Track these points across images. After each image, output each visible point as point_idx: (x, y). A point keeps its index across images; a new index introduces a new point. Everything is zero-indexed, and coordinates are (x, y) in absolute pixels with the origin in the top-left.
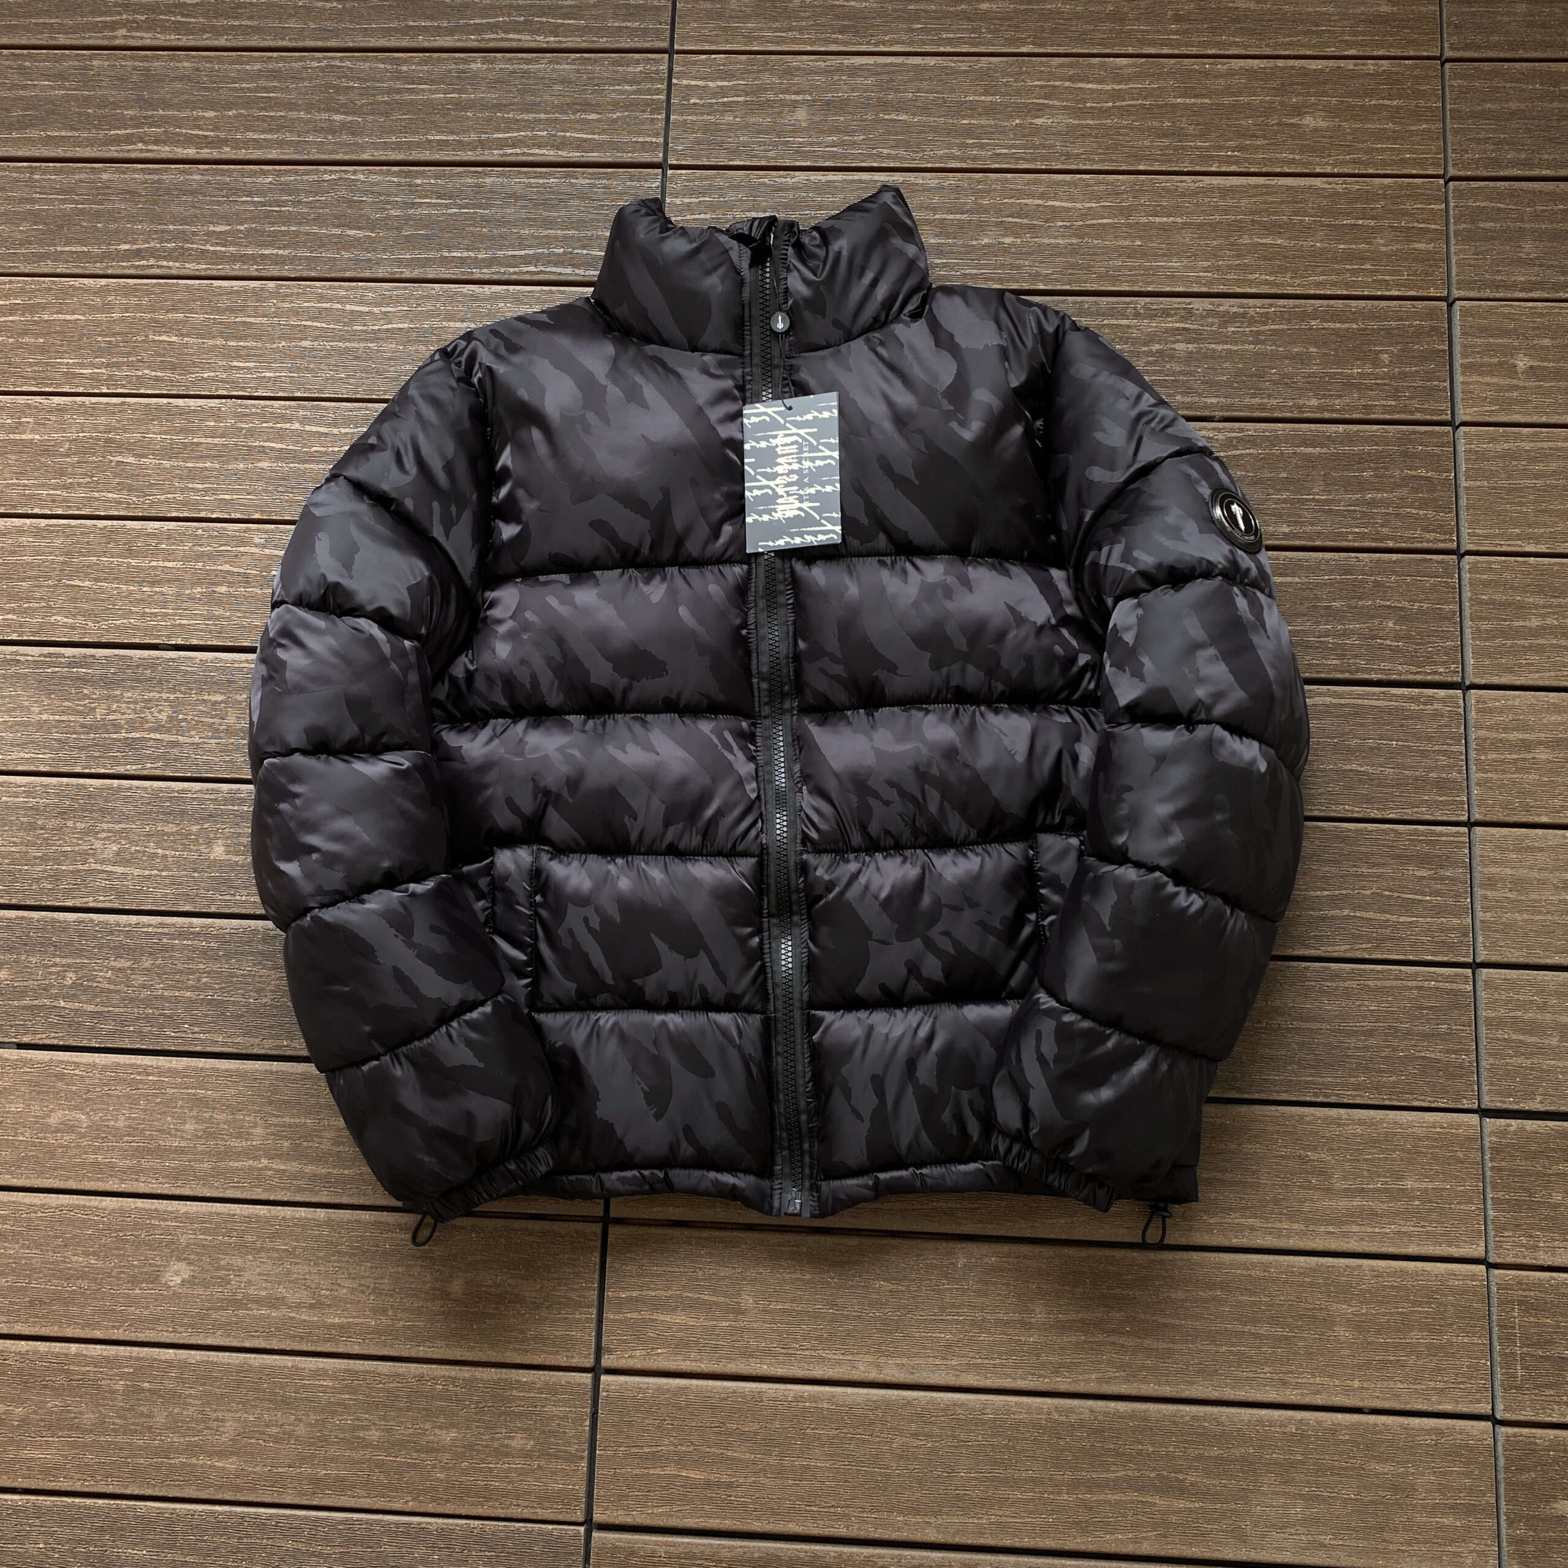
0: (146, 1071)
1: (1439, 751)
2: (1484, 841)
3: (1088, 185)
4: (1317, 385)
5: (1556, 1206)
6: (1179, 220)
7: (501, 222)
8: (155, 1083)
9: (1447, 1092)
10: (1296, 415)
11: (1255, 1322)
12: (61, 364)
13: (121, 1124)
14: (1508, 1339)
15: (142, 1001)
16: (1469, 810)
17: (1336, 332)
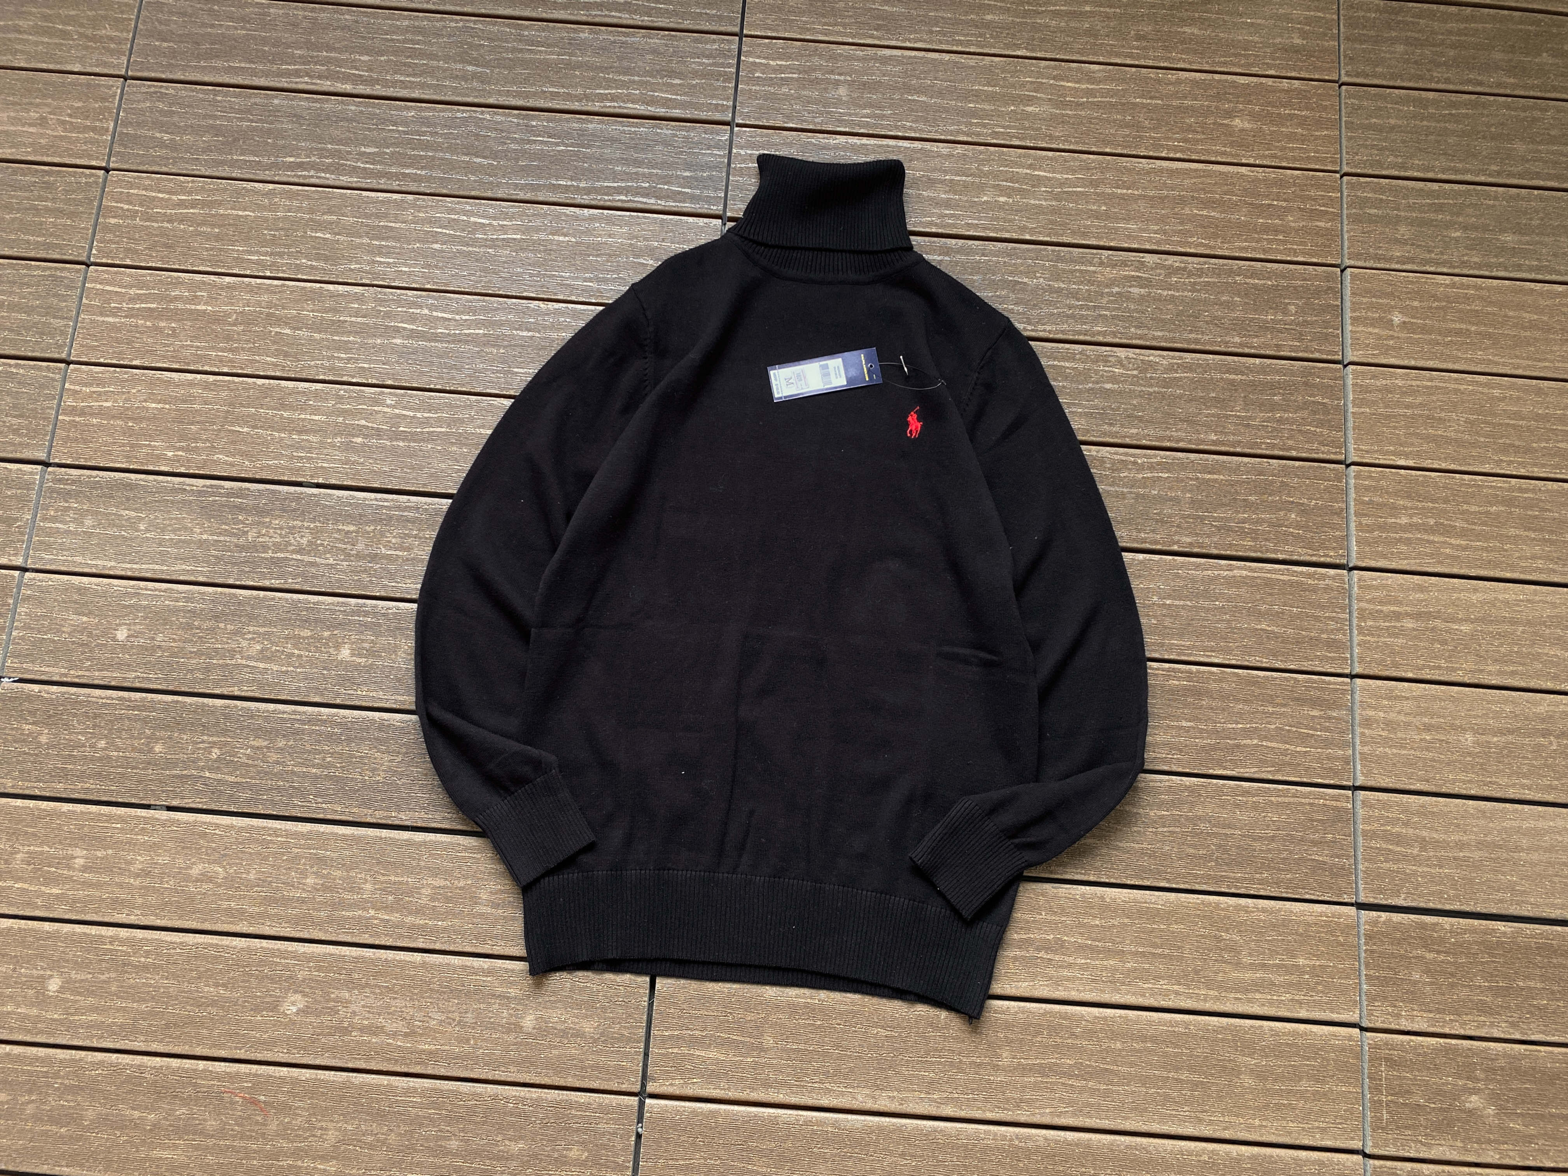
0: (276, 832)
1: (1329, 618)
2: (1363, 689)
3: (1065, 161)
4: (1240, 326)
5: (1414, 983)
6: (1136, 192)
7: (600, 160)
8: (282, 843)
9: (1331, 888)
10: (1222, 349)
11: (1177, 1069)
12: (233, 250)
13: (252, 876)
14: (1376, 1089)
15: (275, 775)
16: (1351, 665)
17: (1255, 286)
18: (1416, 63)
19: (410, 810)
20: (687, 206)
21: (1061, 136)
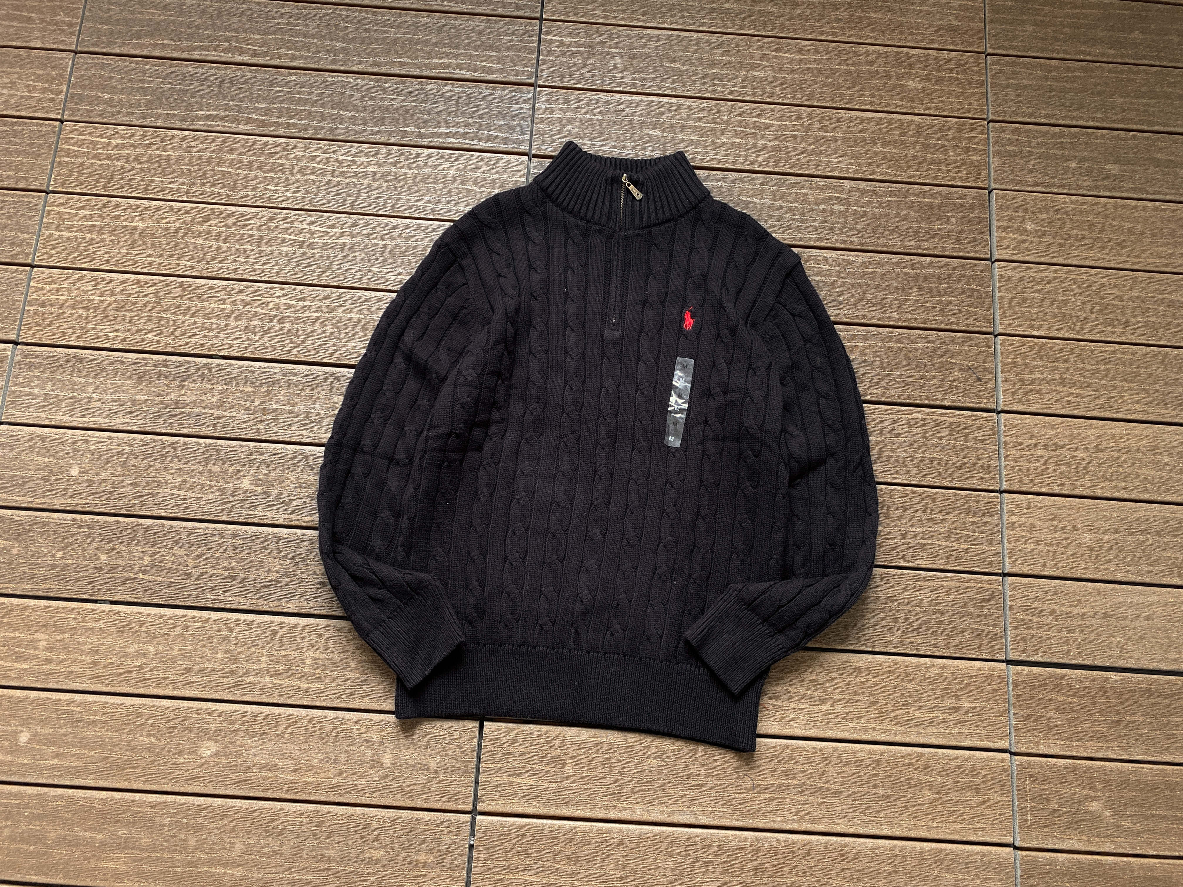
0: (194, 619)
1: (984, 449)
2: (1009, 501)
3: (784, 112)
4: (915, 234)
5: (1050, 719)
6: (837, 135)
7: (436, 113)
8: (199, 627)
9: (987, 649)
10: (902, 250)
11: (875, 786)
13: (176, 653)
14: (1022, 798)
15: (193, 576)
16: (1000, 484)
17: (926, 204)
18: (1042, 38)
19: (296, 601)
20: (502, 147)
21: (780, 93)
